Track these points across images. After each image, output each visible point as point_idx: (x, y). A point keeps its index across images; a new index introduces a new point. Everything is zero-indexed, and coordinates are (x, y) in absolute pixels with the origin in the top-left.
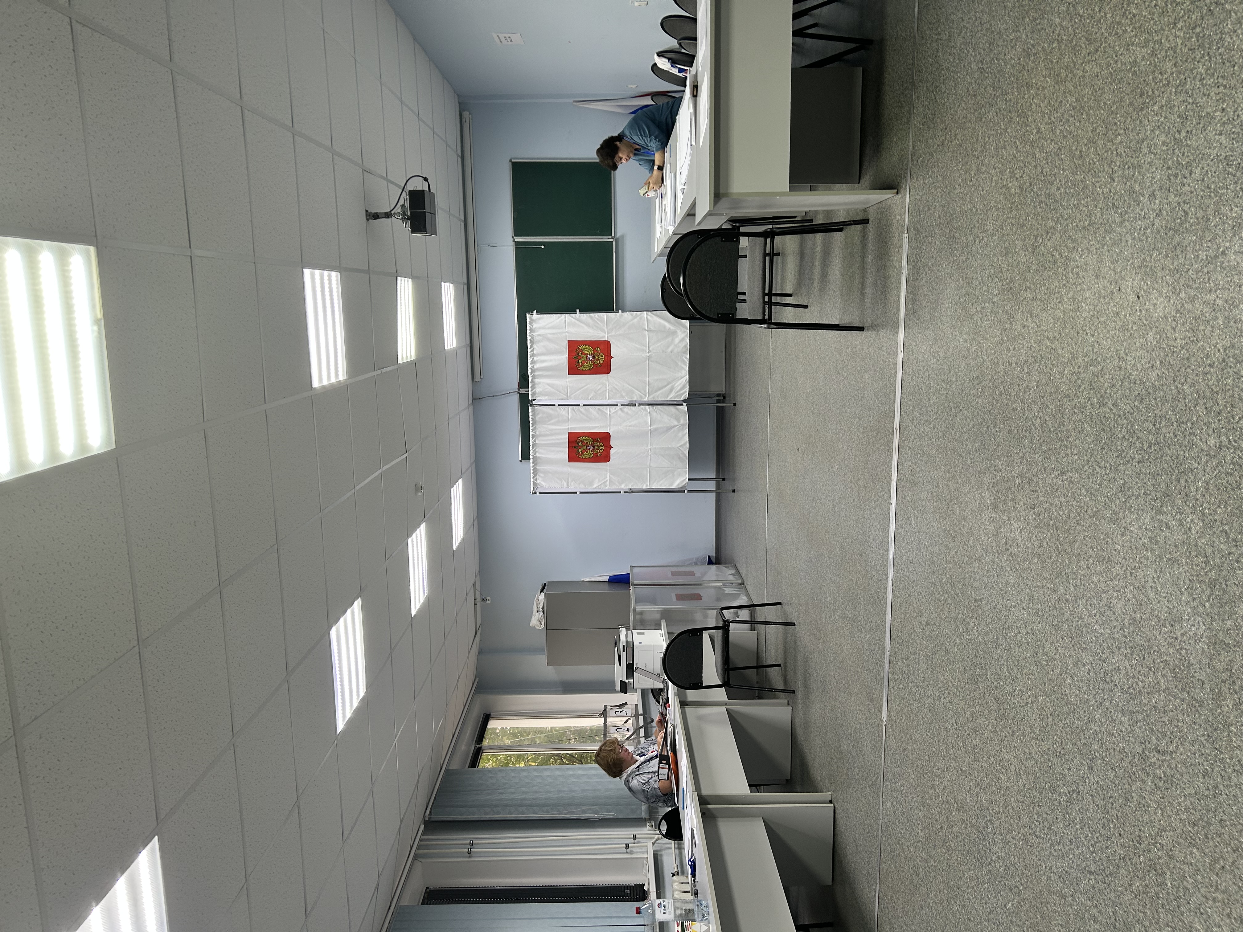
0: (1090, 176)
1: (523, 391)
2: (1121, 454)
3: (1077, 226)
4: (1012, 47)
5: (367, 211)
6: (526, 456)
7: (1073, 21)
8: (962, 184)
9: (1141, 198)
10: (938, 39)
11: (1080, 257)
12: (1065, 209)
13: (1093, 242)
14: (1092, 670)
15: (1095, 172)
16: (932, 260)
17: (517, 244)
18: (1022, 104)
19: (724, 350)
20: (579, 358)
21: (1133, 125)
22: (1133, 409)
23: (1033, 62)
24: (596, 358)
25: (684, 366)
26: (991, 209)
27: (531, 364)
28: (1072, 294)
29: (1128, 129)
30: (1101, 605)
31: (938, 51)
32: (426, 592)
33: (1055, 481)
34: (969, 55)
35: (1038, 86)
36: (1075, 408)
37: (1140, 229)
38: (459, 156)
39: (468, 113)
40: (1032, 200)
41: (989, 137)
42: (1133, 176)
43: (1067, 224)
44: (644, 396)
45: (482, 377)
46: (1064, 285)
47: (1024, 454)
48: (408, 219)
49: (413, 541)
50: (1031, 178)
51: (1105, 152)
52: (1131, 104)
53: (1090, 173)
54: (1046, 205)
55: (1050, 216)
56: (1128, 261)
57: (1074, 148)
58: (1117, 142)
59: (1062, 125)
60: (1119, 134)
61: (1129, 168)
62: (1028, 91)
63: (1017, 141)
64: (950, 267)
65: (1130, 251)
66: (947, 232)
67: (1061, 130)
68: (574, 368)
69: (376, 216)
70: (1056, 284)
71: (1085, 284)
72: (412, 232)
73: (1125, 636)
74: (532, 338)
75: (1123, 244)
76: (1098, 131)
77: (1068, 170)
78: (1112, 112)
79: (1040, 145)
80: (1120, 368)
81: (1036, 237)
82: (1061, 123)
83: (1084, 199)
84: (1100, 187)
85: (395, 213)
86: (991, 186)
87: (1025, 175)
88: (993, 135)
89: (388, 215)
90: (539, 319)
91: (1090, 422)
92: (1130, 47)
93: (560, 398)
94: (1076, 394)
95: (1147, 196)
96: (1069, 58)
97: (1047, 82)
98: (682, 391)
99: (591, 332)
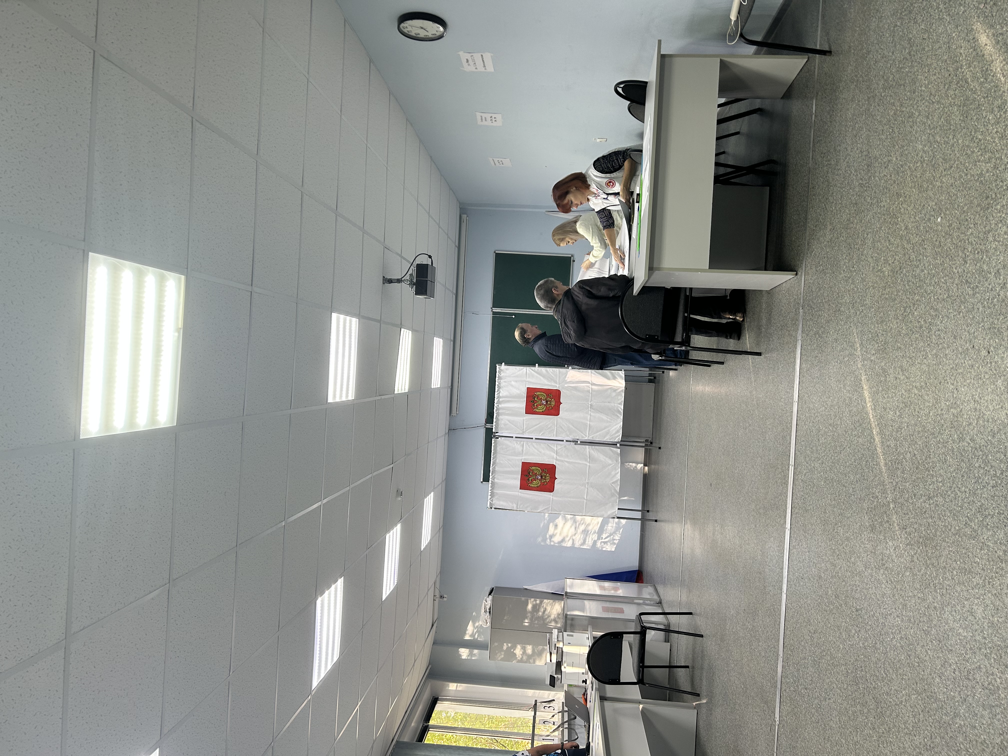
0: (948, 260)
1: (489, 426)
2: (978, 481)
3: (938, 298)
4: (886, 168)
5: (384, 277)
6: (486, 478)
7: (933, 147)
8: (846, 270)
9: (989, 275)
10: (828, 164)
11: (941, 322)
12: (928, 286)
13: (951, 311)
14: (957, 669)
15: (951, 257)
16: (822, 329)
17: (494, 313)
18: (893, 209)
19: (652, 405)
20: (535, 402)
21: (980, 221)
22: (987, 442)
23: (901, 177)
24: (549, 403)
25: (619, 415)
26: (869, 288)
27: (497, 404)
28: (934, 351)
29: (977, 224)
30: (964, 611)
31: (827, 173)
32: (396, 581)
33: (923, 504)
34: (852, 175)
35: (905, 195)
36: (939, 443)
37: (988, 299)
38: (456, 246)
39: (466, 216)
40: (902, 280)
41: (867, 234)
42: (982, 259)
43: (930, 298)
44: (584, 436)
45: (458, 413)
46: (929, 345)
47: (897, 483)
48: (414, 284)
49: (389, 537)
50: (900, 263)
51: (959, 241)
52: (979, 205)
53: (947, 258)
54: (913, 283)
55: (916, 292)
56: (980, 324)
57: (934, 240)
58: (969, 233)
59: (925, 223)
60: (970, 228)
61: (978, 253)
62: (898, 199)
63: (889, 236)
64: (836, 334)
65: (981, 316)
66: (834, 306)
67: (924, 227)
68: (530, 410)
69: (390, 281)
70: (922, 344)
71: (945, 343)
72: (416, 294)
73: (985, 638)
74: (499, 383)
75: (975, 311)
76: (953, 226)
77: (930, 256)
78: (964, 212)
79: (907, 238)
80: (976, 409)
81: (905, 308)
82: (924, 221)
83: (943, 278)
84: (956, 269)
85: (404, 280)
86: (869, 271)
87: (896, 261)
88: (870, 232)
89: (399, 281)
90: (506, 369)
91: (951, 455)
92: (978, 163)
93: (517, 432)
94: (940, 432)
95: (993, 274)
96: (930, 173)
97: (913, 191)
98: (616, 435)
99: (546, 382)
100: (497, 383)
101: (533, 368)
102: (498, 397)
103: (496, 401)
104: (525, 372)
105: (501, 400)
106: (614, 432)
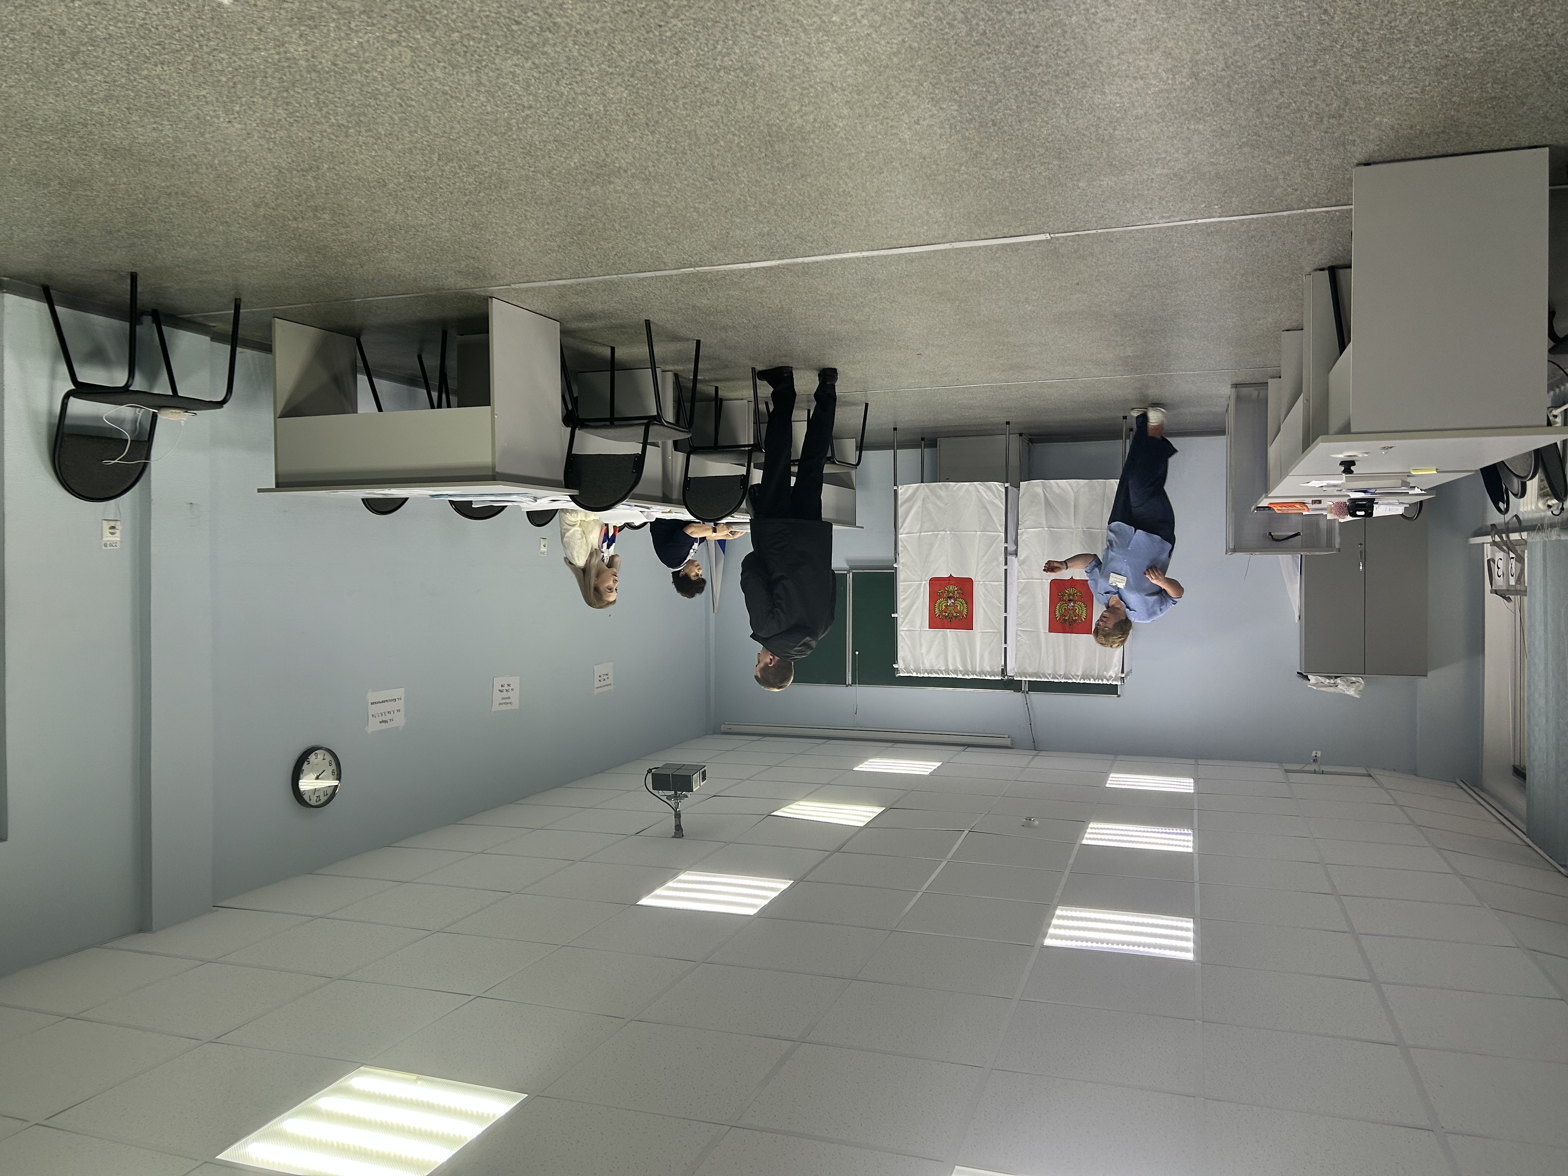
5: (673, 836)
17: (854, 682)
20: (951, 616)
24: (951, 594)
27: (958, 674)
39: (724, 726)
45: (1006, 736)
48: (680, 794)
68: (965, 622)
69: (678, 827)
72: (692, 791)
85: (676, 808)
89: (678, 816)
93: (998, 641)
98: (995, 490)
99: (919, 603)
100: (926, 675)
101: (899, 621)
102: (947, 671)
103: (955, 676)
104: (907, 633)
105: (951, 668)
106: (990, 494)
